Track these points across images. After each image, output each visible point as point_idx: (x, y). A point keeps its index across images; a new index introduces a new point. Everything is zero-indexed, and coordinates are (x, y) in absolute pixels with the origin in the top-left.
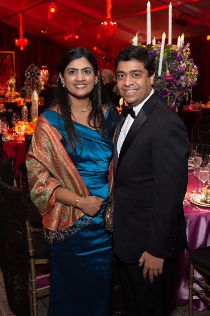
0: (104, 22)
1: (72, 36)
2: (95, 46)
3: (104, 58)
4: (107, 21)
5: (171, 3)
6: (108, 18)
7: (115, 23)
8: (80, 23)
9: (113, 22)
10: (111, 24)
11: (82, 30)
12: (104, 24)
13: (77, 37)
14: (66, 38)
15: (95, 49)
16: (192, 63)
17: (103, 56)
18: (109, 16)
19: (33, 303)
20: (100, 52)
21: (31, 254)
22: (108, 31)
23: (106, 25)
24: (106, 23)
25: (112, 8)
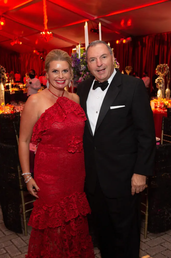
0: (42, 32)
1: (17, 42)
2: (35, 50)
3: (42, 58)
4: (45, 31)
5: (100, 23)
6: (45, 29)
7: (51, 33)
8: (23, 32)
9: (50, 32)
10: (48, 34)
11: (24, 38)
12: (43, 33)
13: (21, 43)
14: (12, 44)
15: (34, 51)
16: (116, 61)
17: (41, 57)
18: (46, 28)
19: (23, 220)
20: (38, 54)
21: (21, 188)
22: (46, 39)
23: (44, 35)
24: (44, 33)
25: (48, 21)
